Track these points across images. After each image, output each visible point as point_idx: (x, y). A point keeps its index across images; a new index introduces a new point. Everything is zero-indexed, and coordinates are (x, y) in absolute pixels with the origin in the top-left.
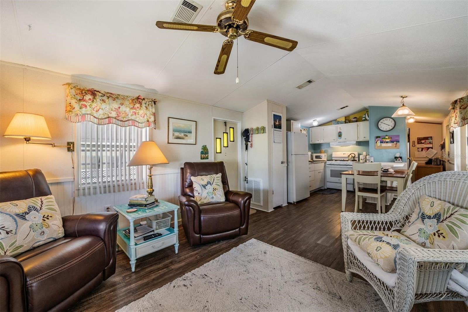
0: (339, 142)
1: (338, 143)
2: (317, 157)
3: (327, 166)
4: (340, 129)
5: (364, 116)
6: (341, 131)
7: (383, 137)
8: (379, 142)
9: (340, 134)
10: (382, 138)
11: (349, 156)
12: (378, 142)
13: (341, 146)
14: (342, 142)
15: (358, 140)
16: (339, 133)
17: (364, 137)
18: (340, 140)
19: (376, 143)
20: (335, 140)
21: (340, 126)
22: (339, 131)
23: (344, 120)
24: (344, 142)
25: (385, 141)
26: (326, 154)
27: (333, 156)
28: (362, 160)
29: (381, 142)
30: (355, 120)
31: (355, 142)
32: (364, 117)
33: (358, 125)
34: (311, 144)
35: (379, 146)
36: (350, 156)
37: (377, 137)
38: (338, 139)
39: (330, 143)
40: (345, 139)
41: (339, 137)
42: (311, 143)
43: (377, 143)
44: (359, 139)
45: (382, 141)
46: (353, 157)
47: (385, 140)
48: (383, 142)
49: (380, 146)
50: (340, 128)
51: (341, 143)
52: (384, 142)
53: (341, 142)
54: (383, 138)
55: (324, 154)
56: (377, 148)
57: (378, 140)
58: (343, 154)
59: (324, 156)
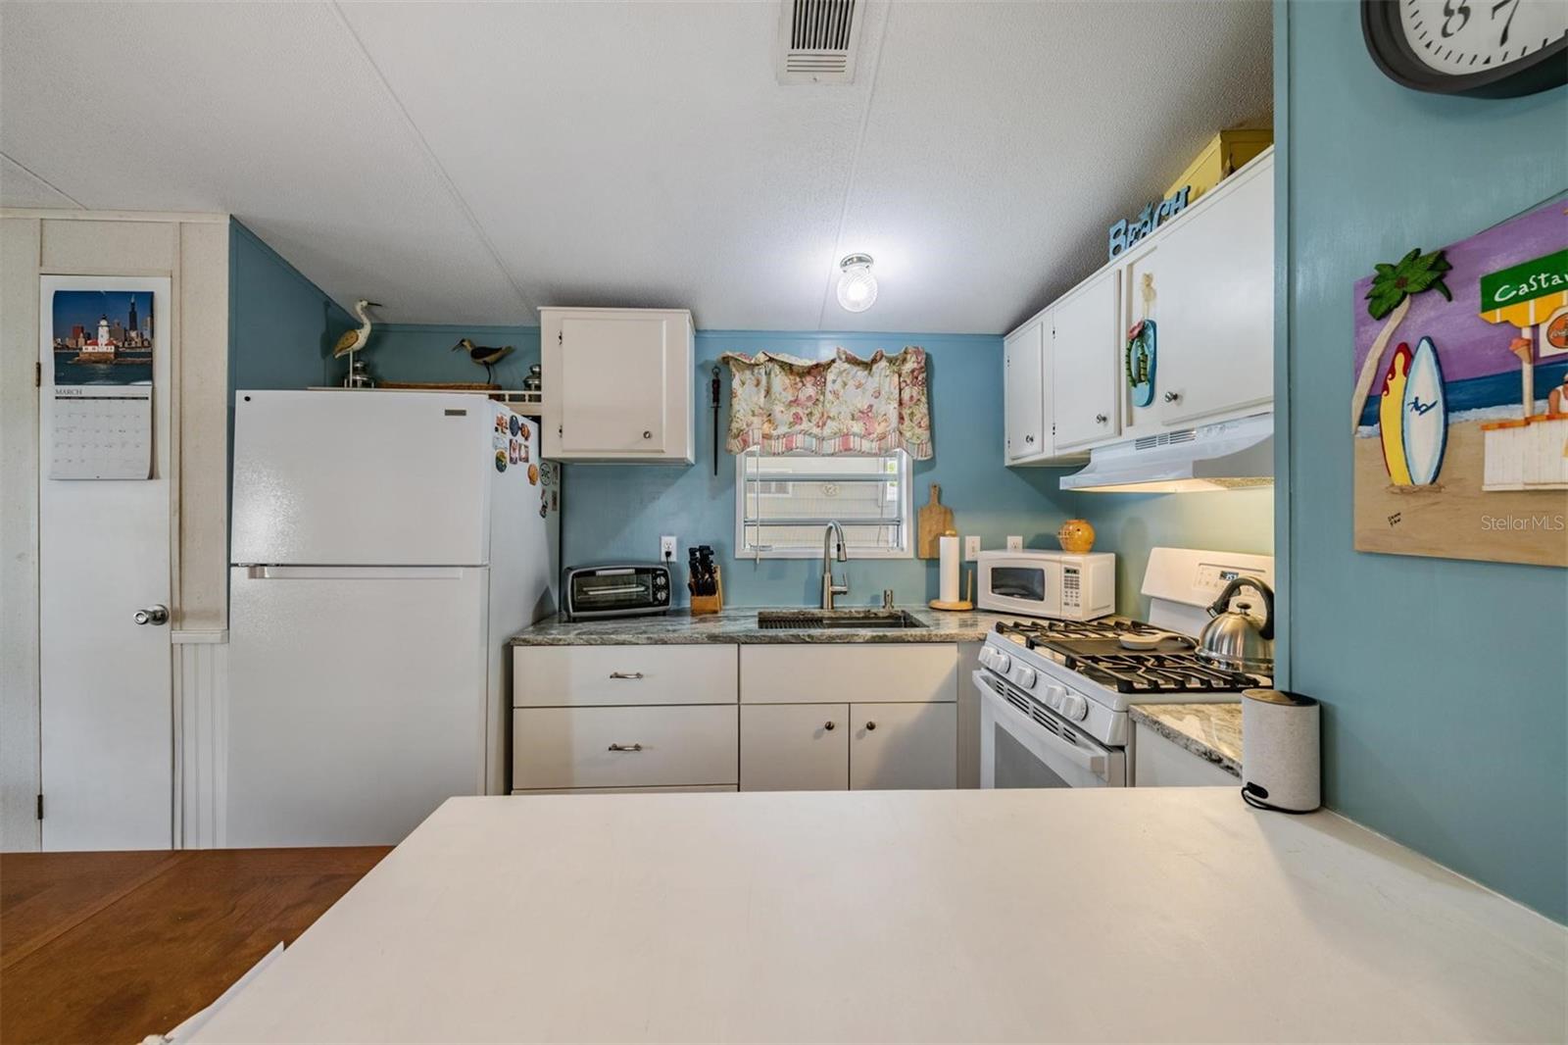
0: (1139, 443)
1: (1131, 451)
4: (1153, 291)
6: (1150, 315)
7: (1497, 264)
8: (1424, 380)
9: (1137, 351)
10: (1490, 284)
11: (1218, 607)
12: (1396, 384)
14: (1162, 440)
16: (1133, 342)
18: (1143, 419)
20: (1114, 425)
21: (1146, 255)
22: (1137, 316)
24: (1173, 438)
27: (1145, 592)
29: (1459, 394)
34: (1012, 469)
35: (1423, 474)
37: (1378, 292)
38: (1134, 411)
39: (1094, 458)
40: (1172, 397)
41: (1137, 380)
42: (1008, 462)
43: (1389, 405)
45: (1490, 364)
46: (1253, 626)
49: (1434, 487)
50: (1149, 278)
54: (1517, 275)
55: (1065, 563)
56: (1395, 519)
57: (1400, 359)
58: (1219, 571)
59: (1069, 575)
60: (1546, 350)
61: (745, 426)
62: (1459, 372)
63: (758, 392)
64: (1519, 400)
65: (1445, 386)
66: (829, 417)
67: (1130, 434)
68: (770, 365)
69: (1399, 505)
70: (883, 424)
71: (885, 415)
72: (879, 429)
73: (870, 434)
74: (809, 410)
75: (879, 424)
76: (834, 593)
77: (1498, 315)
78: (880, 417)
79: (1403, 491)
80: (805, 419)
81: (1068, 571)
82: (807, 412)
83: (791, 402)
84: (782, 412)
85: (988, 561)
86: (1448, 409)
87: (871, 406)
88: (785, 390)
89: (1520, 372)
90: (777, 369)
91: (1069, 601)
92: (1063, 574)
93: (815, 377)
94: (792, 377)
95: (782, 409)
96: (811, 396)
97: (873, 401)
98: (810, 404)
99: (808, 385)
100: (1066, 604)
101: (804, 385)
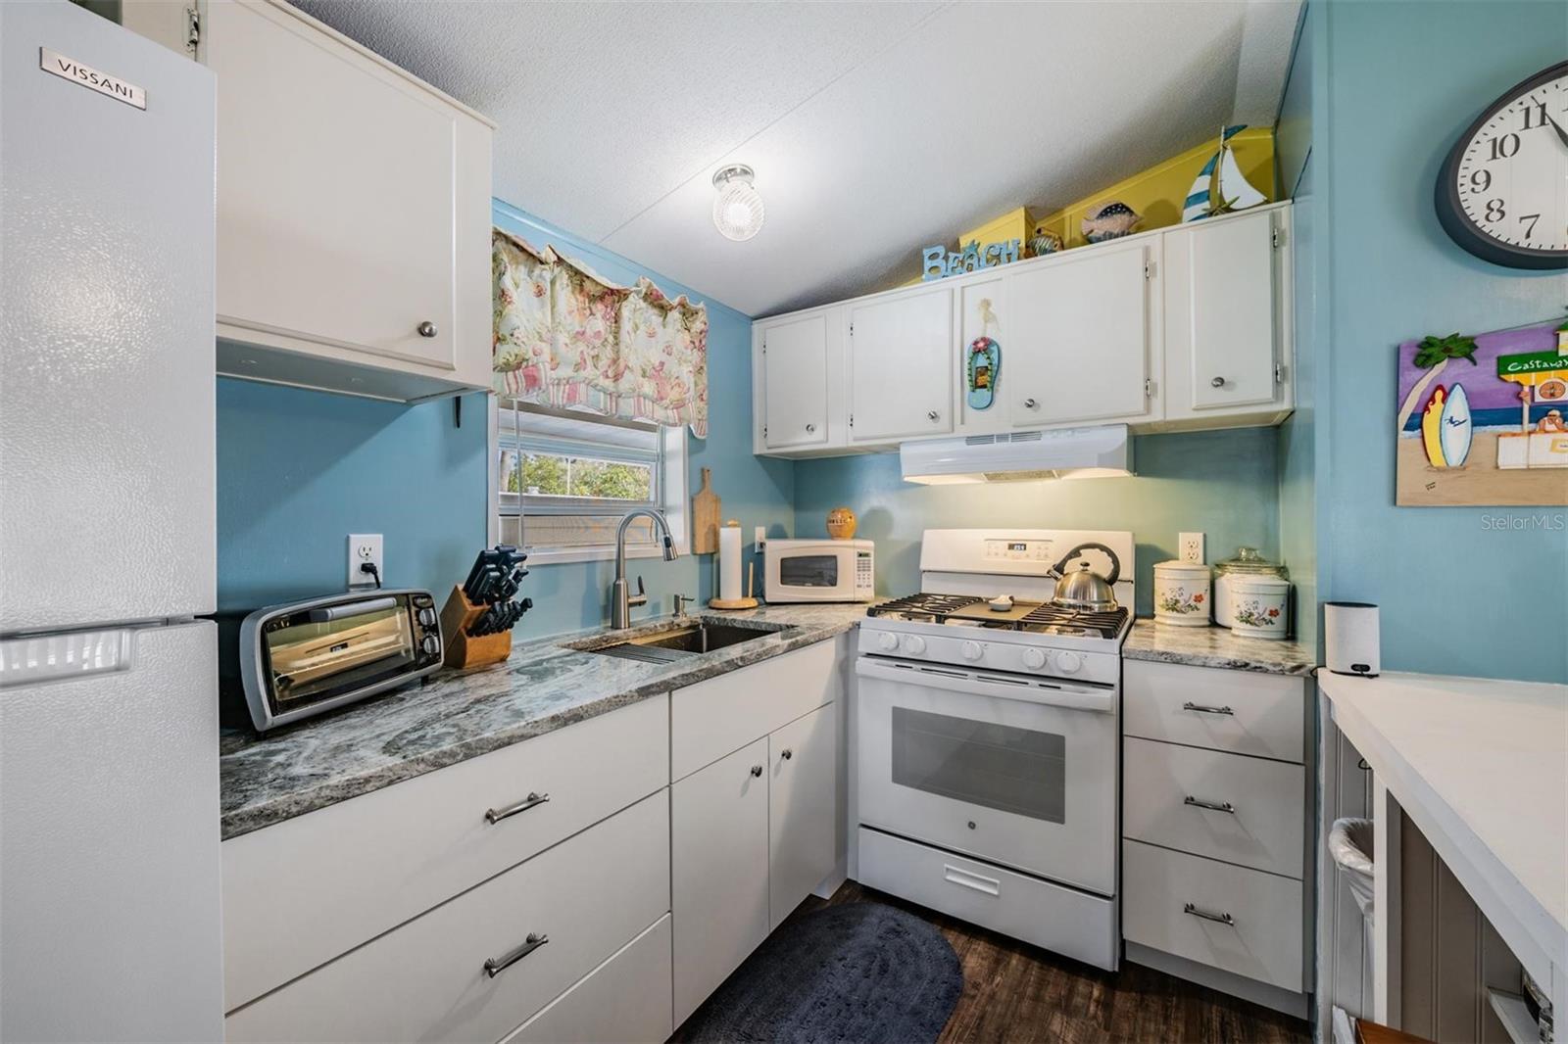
0: (971, 440)
1: (962, 446)
2: (796, 571)
3: (863, 665)
4: (989, 318)
5: (1202, 184)
6: (991, 335)
7: (1507, 351)
8: (1458, 405)
9: (982, 361)
10: (1504, 361)
11: (1060, 568)
12: (1436, 408)
13: (993, 477)
14: (1002, 437)
15: (1148, 410)
16: (977, 352)
17: (1220, 382)
18: (980, 422)
19: (1416, 423)
20: (944, 422)
21: (981, 282)
22: (973, 333)
23: (1011, 229)
24: (1017, 436)
25: (1552, 390)
26: (868, 545)
27: (923, 567)
28: (1173, 607)
29: (1482, 416)
30: (1117, 222)
31: (1121, 436)
32: (1199, 198)
33: (1156, 257)
34: (759, 457)
35: (1455, 460)
36: (1073, 566)
37: (1428, 352)
38: (970, 411)
39: (904, 451)
40: (1031, 404)
41: (976, 386)
42: (759, 449)
43: (1430, 420)
44: (1157, 403)
45: (1505, 401)
46: (1096, 577)
47: (1552, 377)
48: (1514, 417)
49: (1463, 467)
50: (987, 303)
51: (996, 445)
52: (1539, 413)
53: (987, 439)
54: (1523, 358)
55: (859, 547)
56: (1431, 486)
57: (1439, 395)
58: (1006, 544)
59: (861, 558)
60: (1539, 399)
61: (531, 354)
62: (1481, 405)
63: (543, 306)
64: (1521, 423)
65: (1473, 412)
66: (627, 367)
67: (963, 431)
68: (557, 270)
69: (1434, 477)
70: (676, 389)
71: (677, 378)
72: (674, 395)
73: (662, 399)
74: (596, 352)
75: (672, 388)
76: (631, 605)
77: (1512, 378)
78: (672, 380)
79: (1439, 470)
80: (589, 362)
81: (860, 555)
82: (592, 353)
83: (578, 333)
84: (566, 345)
85: (777, 551)
86: (1474, 424)
87: (662, 364)
88: (570, 313)
89: (1521, 409)
90: (564, 278)
91: (861, 583)
92: (856, 558)
93: (607, 307)
94: (580, 298)
95: (568, 341)
96: (599, 332)
97: (665, 357)
98: (598, 343)
99: (599, 315)
100: (859, 586)
101: (592, 314)
